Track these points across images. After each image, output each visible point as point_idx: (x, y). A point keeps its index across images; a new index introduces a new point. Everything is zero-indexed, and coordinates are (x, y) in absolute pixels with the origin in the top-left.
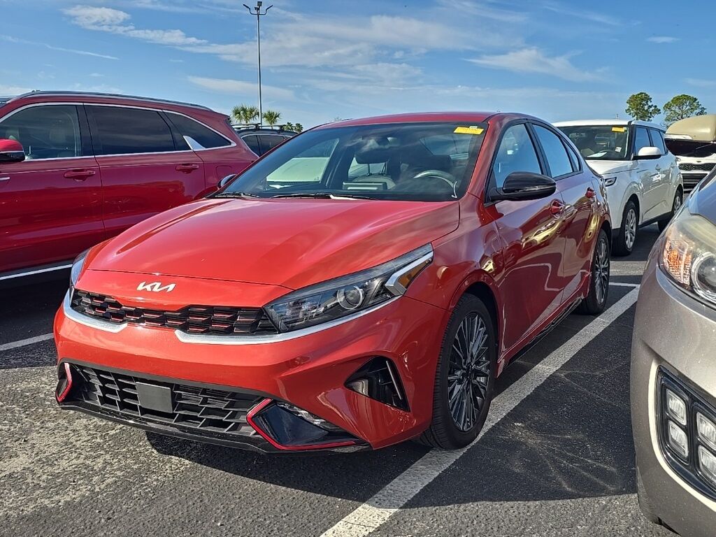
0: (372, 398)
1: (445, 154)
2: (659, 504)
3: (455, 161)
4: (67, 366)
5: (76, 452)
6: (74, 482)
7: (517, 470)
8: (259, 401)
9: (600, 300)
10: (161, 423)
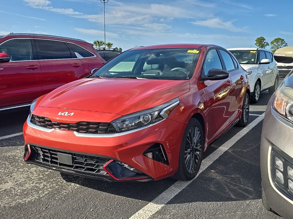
0: (154, 160)
1: (183, 61)
2: (272, 203)
3: (187, 64)
4: (29, 146)
5: (32, 181)
6: (32, 193)
7: (213, 189)
8: (108, 160)
9: (245, 121)
10: (68, 169)
